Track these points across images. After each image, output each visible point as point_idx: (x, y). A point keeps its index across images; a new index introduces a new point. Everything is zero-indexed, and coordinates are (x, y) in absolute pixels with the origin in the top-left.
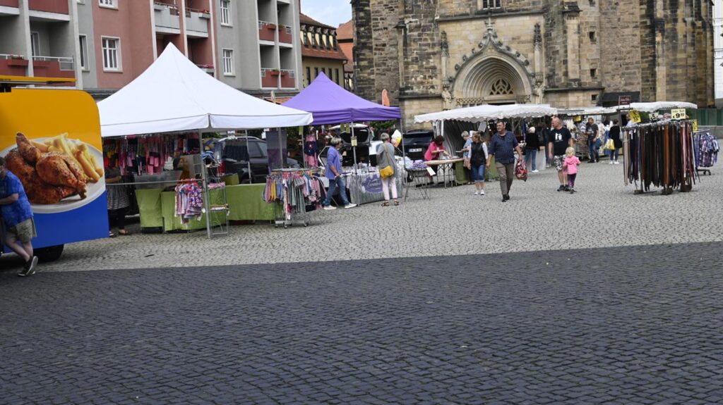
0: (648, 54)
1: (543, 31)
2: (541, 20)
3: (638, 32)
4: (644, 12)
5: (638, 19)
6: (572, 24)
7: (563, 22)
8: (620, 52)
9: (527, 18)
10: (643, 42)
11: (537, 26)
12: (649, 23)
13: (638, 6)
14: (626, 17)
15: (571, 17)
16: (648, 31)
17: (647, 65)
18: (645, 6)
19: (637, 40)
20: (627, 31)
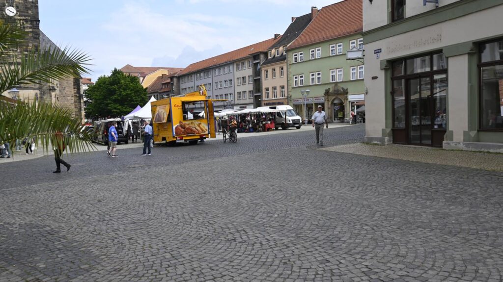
0: (78, 106)
1: (39, 96)
2: (38, 92)
3: (73, 98)
4: (75, 91)
5: (73, 94)
6: (53, 94)
7: (50, 93)
8: (67, 105)
9: (32, 91)
10: (75, 102)
11: (36, 94)
12: (78, 95)
13: (73, 90)
14: (68, 93)
15: (53, 91)
16: (77, 98)
17: (77, 110)
18: (76, 90)
19: (73, 101)
20: (69, 98)
